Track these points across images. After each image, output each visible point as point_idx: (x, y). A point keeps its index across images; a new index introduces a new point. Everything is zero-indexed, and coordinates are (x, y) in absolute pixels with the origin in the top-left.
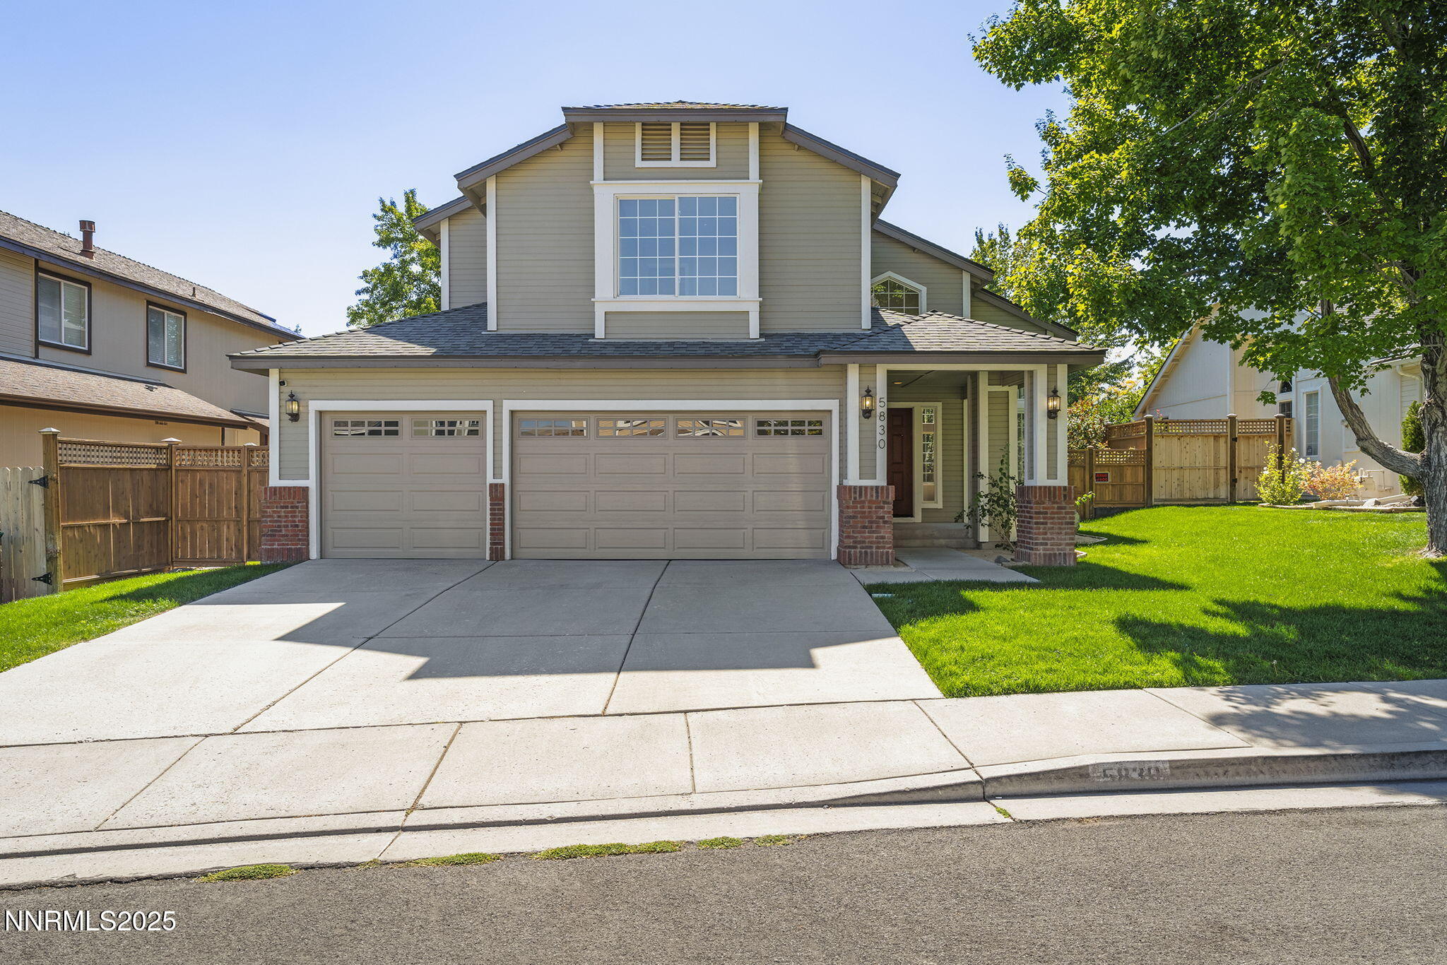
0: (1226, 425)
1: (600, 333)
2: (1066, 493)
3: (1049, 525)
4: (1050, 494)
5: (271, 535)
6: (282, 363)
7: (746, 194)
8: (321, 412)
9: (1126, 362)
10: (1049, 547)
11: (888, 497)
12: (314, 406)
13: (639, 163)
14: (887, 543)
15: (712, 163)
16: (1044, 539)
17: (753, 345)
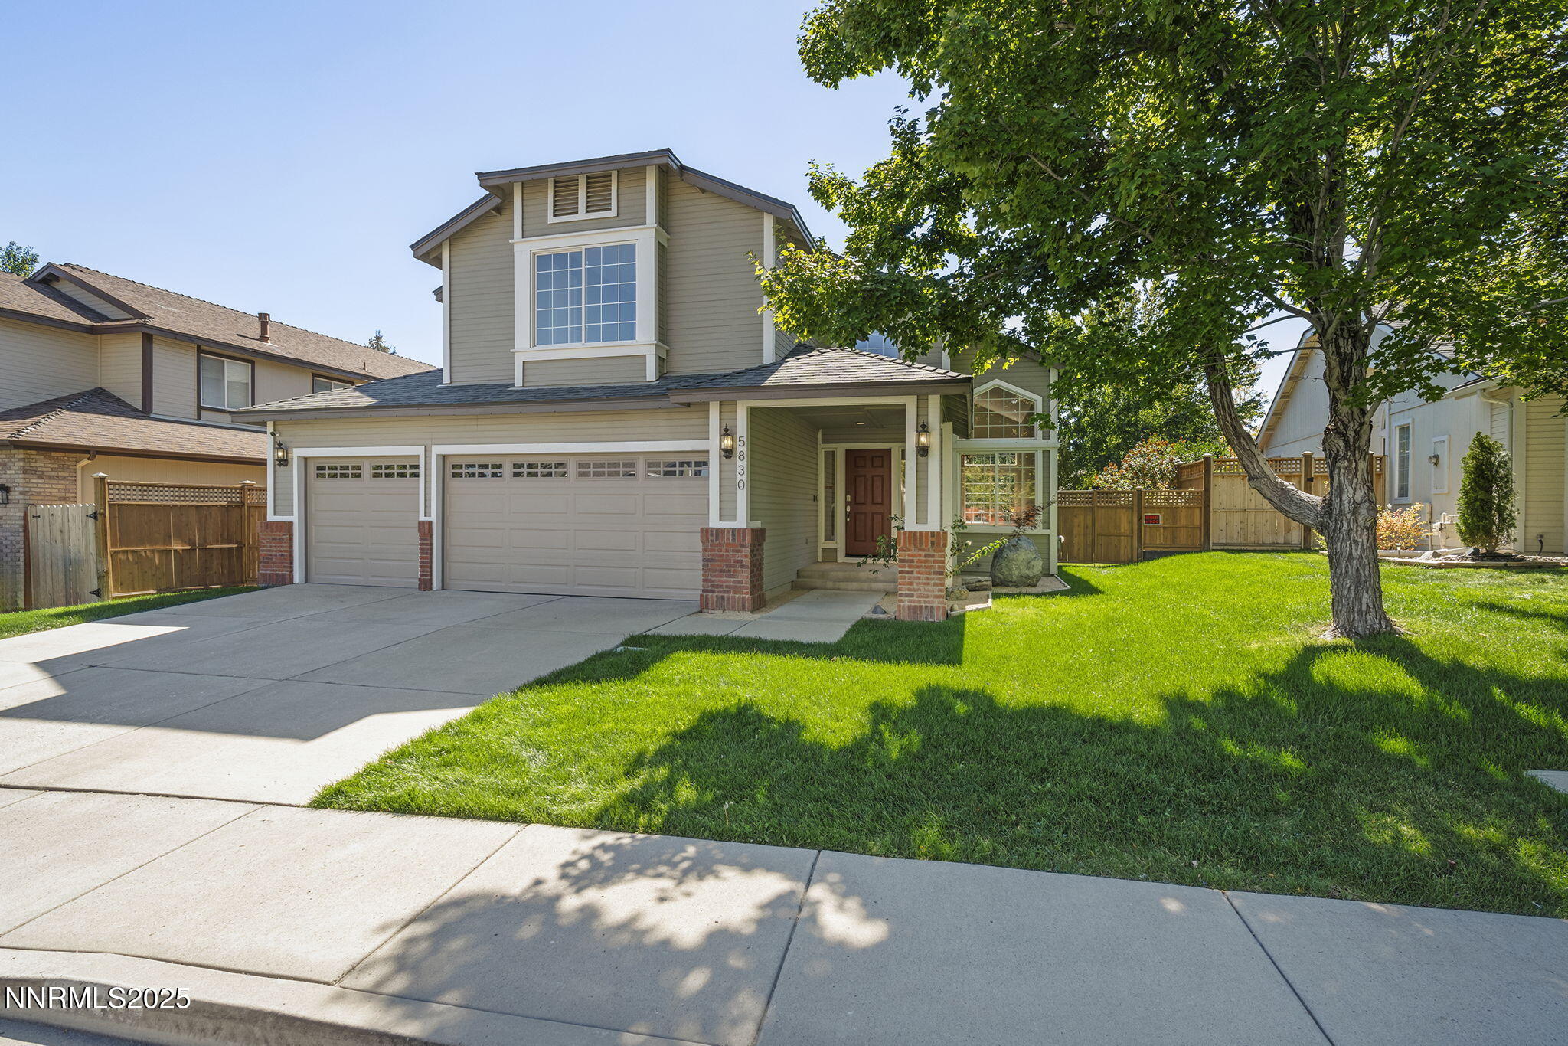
0: (1300, 464)
1: (518, 382)
2: (933, 539)
3: (916, 575)
4: (915, 540)
5: (265, 563)
6: (277, 417)
7: (644, 239)
8: (306, 459)
9: (1253, 401)
10: (915, 598)
11: (744, 540)
12: (297, 453)
13: (551, 219)
14: (743, 588)
15: (613, 213)
16: (909, 590)
17: (650, 387)
